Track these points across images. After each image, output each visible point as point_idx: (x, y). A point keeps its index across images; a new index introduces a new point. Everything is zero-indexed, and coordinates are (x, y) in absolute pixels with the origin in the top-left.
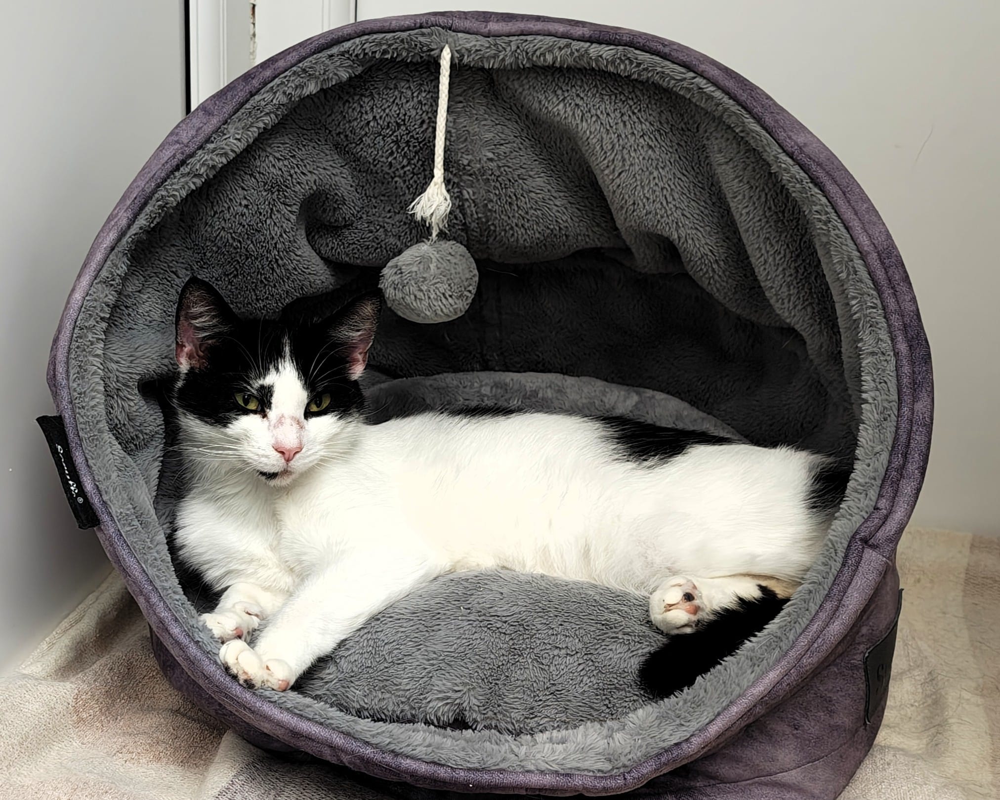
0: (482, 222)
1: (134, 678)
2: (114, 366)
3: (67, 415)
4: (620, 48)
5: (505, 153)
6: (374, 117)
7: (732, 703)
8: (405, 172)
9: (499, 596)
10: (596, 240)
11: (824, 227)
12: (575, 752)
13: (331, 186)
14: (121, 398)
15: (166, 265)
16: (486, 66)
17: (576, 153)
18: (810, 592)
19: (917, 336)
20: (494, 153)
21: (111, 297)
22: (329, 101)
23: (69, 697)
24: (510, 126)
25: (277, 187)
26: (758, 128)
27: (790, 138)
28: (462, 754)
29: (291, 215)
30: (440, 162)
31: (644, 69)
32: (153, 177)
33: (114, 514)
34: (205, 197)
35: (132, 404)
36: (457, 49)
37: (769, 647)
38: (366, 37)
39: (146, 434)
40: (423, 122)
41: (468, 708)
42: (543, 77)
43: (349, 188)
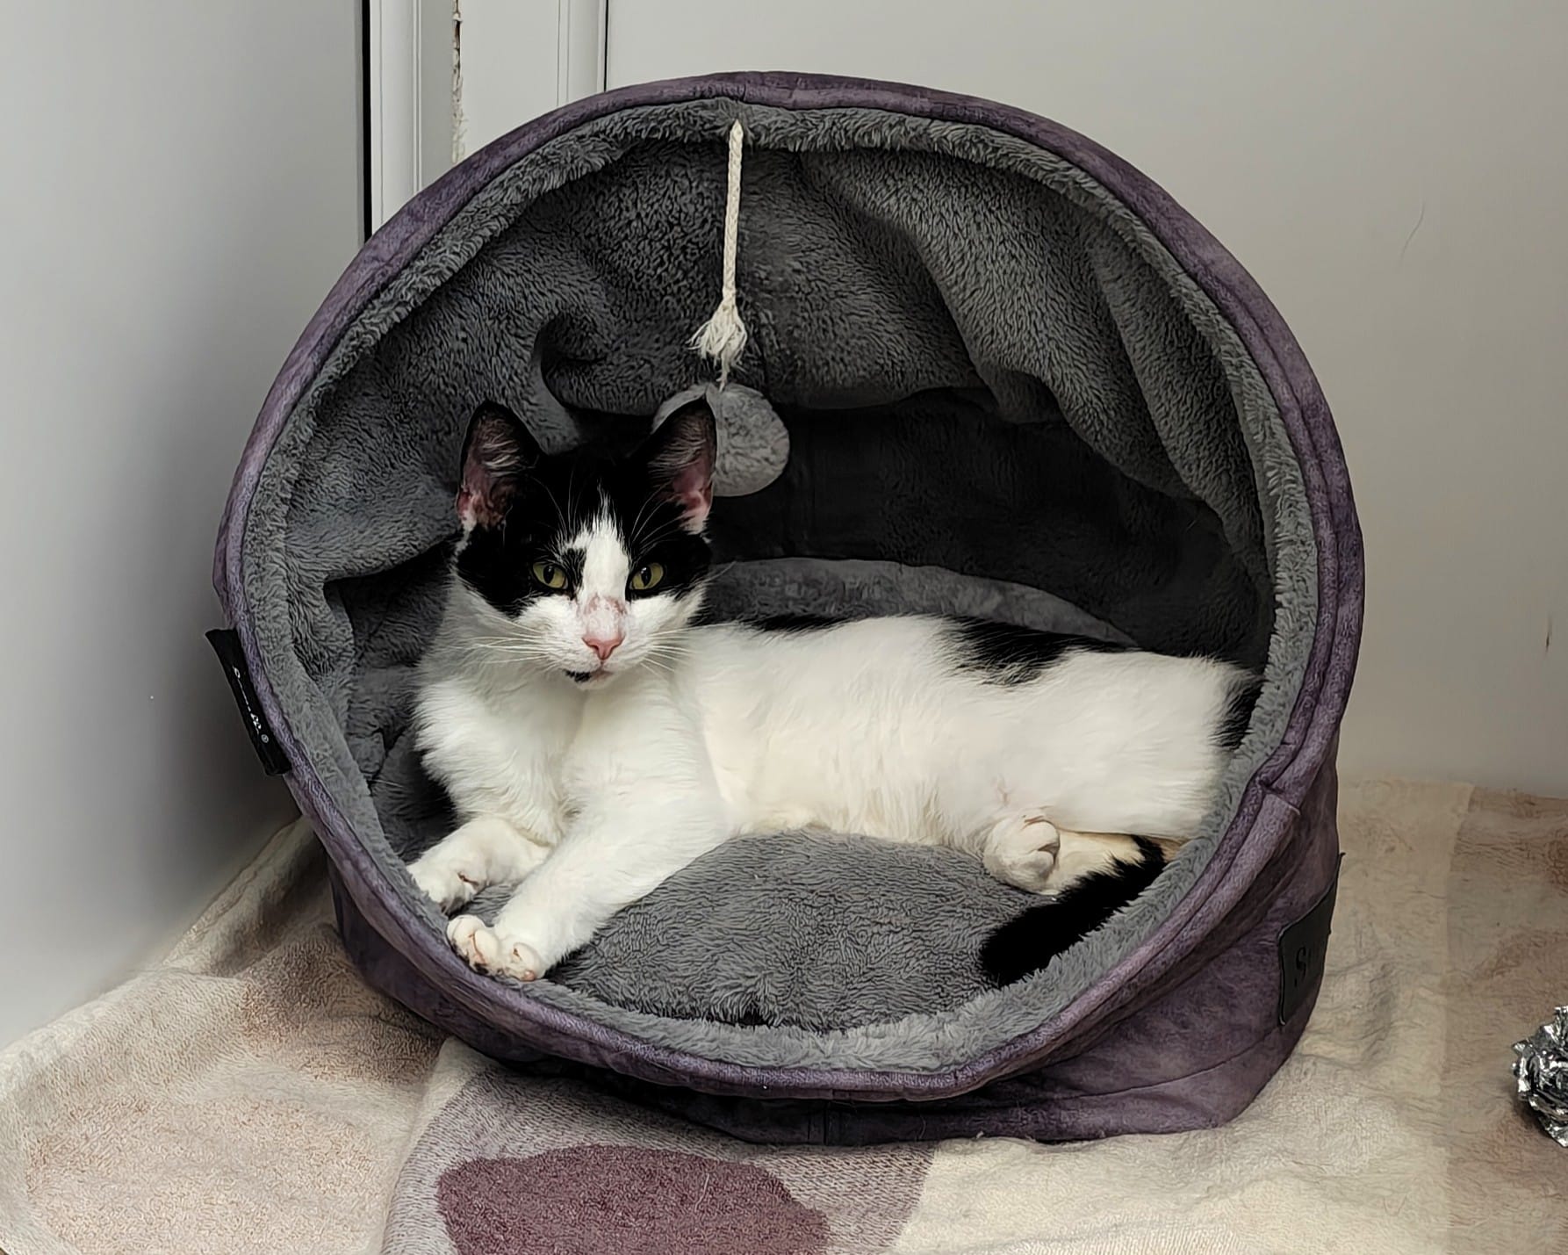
0: (786, 355)
1: (318, 976)
2: (296, 562)
3: (244, 629)
4: (971, 127)
5: (817, 262)
6: (638, 215)
7: (1091, 986)
8: (679, 289)
9: (805, 859)
10: (943, 377)
11: (1235, 373)
12: (895, 1047)
13: (578, 307)
14: (303, 604)
15: (357, 421)
16: (791, 149)
17: (915, 260)
18: (1197, 849)
19: (1346, 520)
20: (801, 263)
21: (293, 471)
22: (576, 193)
23: (237, 996)
24: (824, 225)
25: (505, 314)
26: (1153, 240)
27: (1193, 253)
28: (754, 1051)
29: (524, 351)
30: (728, 280)
31: (1002, 156)
32: (345, 308)
33: (309, 756)
34: (409, 329)
35: (317, 611)
36: (751, 126)
37: (1141, 919)
38: (629, 111)
39: (332, 651)
40: (705, 221)
41: (762, 998)
42: (868, 161)
43: (603, 309)
